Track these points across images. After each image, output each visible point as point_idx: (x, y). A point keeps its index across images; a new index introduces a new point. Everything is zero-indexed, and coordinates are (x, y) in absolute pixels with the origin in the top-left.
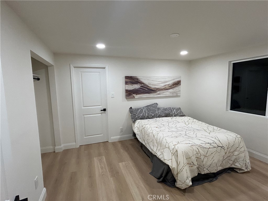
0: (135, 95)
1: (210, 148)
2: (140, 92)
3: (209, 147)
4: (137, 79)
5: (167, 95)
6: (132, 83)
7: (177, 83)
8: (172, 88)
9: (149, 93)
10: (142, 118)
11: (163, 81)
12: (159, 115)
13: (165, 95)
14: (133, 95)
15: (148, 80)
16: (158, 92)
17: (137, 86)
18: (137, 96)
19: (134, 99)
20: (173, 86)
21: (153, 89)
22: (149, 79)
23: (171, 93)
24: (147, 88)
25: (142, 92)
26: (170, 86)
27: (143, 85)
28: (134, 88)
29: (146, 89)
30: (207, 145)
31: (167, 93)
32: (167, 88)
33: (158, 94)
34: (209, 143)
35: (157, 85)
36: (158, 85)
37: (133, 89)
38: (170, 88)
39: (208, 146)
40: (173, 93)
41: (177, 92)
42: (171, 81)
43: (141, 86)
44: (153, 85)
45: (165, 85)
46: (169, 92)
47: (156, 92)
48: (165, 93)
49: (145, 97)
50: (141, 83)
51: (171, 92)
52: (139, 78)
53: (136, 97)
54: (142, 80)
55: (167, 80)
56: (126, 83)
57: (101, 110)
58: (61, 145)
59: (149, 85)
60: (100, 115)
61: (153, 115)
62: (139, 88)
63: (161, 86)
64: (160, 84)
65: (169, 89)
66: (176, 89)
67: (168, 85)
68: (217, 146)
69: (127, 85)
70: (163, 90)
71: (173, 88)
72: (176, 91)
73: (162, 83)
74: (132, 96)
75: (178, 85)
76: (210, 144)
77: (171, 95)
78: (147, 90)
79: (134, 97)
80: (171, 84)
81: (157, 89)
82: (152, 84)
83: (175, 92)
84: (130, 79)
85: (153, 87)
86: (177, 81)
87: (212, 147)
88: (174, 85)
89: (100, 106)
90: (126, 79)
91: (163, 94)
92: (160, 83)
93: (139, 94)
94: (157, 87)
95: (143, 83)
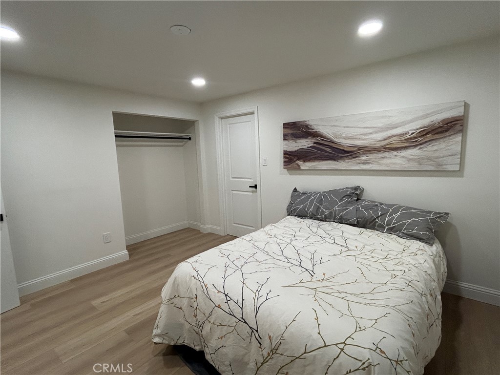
0: (301, 163)
1: (219, 307)
2: (311, 157)
3: (219, 305)
4: (307, 126)
5: (398, 167)
6: (295, 137)
7: (441, 127)
8: (416, 146)
9: (335, 160)
10: (300, 214)
11: (380, 125)
12: (341, 217)
13: (387, 165)
14: (298, 162)
15: (334, 126)
16: (364, 158)
17: (305, 144)
18: (305, 166)
19: (299, 172)
20: (420, 139)
21: (346, 149)
22: (336, 124)
23: (410, 160)
24: (331, 147)
25: (319, 155)
26: (408, 139)
27: (319, 139)
28: (299, 148)
29: (328, 150)
30: (219, 297)
31: (397, 160)
32: (394, 146)
33: (363, 163)
34: (226, 295)
35: (359, 137)
36: (364, 137)
37: (296, 149)
38: (406, 144)
39: (219, 299)
40: (419, 161)
41: (438, 157)
42: (412, 121)
43: (315, 143)
44: (346, 138)
45: (389, 137)
46: (403, 157)
47: (356, 157)
48: (388, 161)
49: (324, 168)
50: (316, 135)
51: (411, 157)
52: (311, 123)
53: (302, 168)
54: (318, 127)
55: (396, 120)
56: (286, 137)
57: (250, 187)
58: (205, 225)
59: (336, 140)
60: (251, 193)
61: (327, 212)
62: (311, 147)
63: (375, 138)
64: (371, 133)
65: (406, 148)
66: (435, 148)
67: (402, 135)
68: (239, 316)
69: (286, 142)
70: (380, 151)
71: (421, 144)
72: (437, 154)
73: (377, 132)
74: (294, 164)
75: (447, 134)
76: (228, 299)
77: (414, 166)
78: (329, 153)
79: (299, 166)
80: (411, 132)
81: (359, 150)
82: (344, 135)
83: (429, 159)
84: (291, 128)
85: (346, 143)
86: (443, 120)
87: (227, 310)
88: (427, 134)
89: (250, 179)
90: (286, 130)
91: (379, 164)
92: (370, 131)
93: (309, 160)
94: (359, 143)
95: (321, 136)
